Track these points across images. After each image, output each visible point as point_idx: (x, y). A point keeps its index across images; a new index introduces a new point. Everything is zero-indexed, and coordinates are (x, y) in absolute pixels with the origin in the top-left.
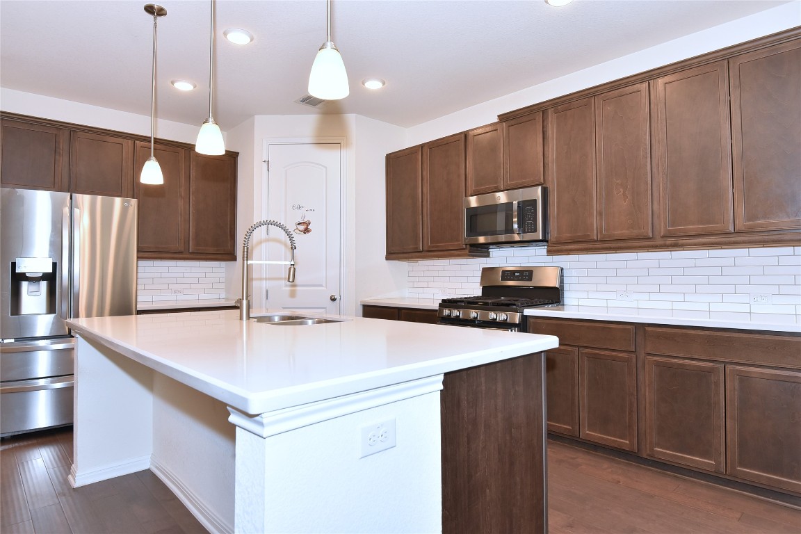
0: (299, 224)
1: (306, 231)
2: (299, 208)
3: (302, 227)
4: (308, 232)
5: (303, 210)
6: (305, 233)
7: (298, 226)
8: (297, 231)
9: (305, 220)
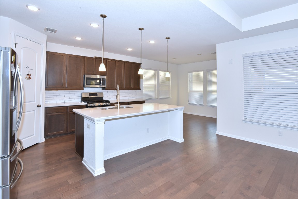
0: (27, 75)
1: (30, 78)
2: (27, 68)
3: (28, 77)
4: (30, 79)
5: (29, 69)
6: (29, 79)
7: (26, 76)
8: (26, 78)
9: (29, 73)
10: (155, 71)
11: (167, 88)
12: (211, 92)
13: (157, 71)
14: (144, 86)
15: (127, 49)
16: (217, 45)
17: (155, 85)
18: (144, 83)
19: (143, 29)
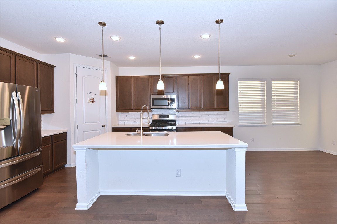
1: (93, 102)
2: (90, 93)
3: (91, 101)
4: (94, 102)
6: (92, 103)
7: (89, 100)
8: (89, 102)
9: (93, 98)
11: (290, 108)
13: (266, 81)
14: (239, 105)
15: (193, 56)
18: (239, 102)
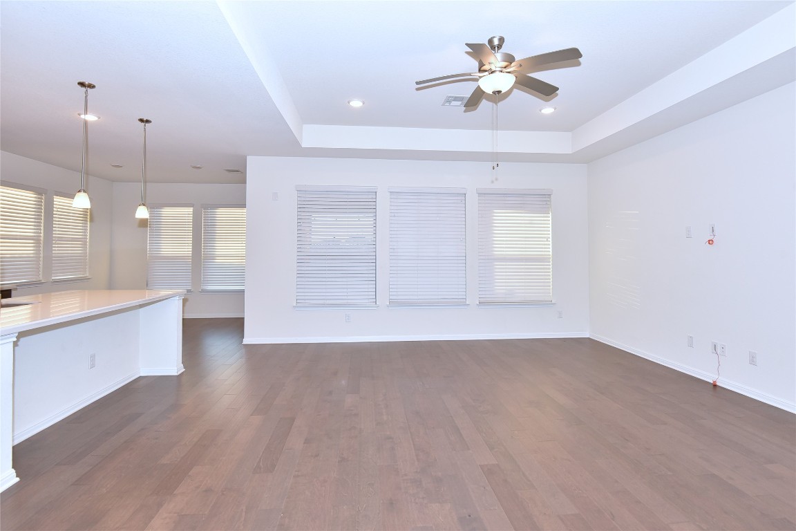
10: (40, 194)
11: (75, 249)
12: (213, 257)
13: (45, 193)
16: (249, 158)
17: (36, 240)
19: (91, 86)
